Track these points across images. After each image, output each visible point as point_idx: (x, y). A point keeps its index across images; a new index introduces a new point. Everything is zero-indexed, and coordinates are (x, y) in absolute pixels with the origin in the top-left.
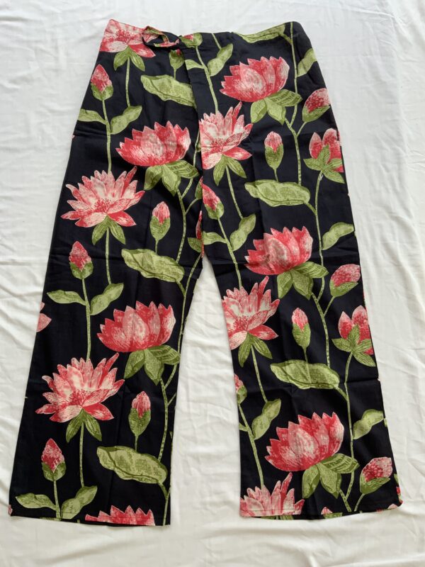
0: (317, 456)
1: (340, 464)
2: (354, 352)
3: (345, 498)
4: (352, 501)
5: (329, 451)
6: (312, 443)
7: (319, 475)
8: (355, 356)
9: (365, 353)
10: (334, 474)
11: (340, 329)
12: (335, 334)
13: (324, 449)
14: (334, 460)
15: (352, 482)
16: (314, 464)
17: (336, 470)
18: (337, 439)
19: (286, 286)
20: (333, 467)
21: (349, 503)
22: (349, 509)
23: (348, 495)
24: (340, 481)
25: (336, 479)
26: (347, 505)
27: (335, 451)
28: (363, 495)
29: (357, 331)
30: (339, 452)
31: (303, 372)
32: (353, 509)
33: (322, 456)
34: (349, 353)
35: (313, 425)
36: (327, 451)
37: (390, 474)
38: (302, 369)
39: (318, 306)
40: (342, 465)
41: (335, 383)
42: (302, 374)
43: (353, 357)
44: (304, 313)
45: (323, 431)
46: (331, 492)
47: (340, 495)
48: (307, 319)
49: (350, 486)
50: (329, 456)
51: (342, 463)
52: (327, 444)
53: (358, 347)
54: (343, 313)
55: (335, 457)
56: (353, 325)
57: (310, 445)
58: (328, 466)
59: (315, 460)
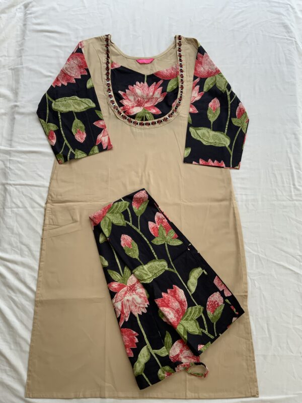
0: (177, 318)
1: (192, 314)
2: (167, 242)
3: (206, 332)
4: (211, 331)
5: (182, 310)
6: (170, 311)
7: (184, 328)
8: (168, 243)
9: (173, 238)
10: (192, 322)
11: (152, 233)
12: (151, 237)
13: (179, 311)
14: (188, 314)
15: (204, 320)
16: (179, 323)
17: (192, 319)
18: (183, 300)
19: (108, 226)
20: (189, 318)
21: (211, 334)
22: (212, 337)
23: (207, 329)
24: (198, 324)
25: (195, 324)
26: (209, 335)
27: (186, 308)
28: (215, 323)
29: (162, 228)
30: (188, 308)
31: (145, 272)
32: (214, 335)
33: (180, 316)
34: (165, 244)
35: (166, 301)
36: (181, 311)
37: (222, 301)
38: (143, 271)
39: (133, 226)
40: (194, 314)
41: (165, 267)
42: (145, 274)
43: (168, 245)
44: (127, 236)
45: (173, 301)
46: (197, 334)
47: (202, 332)
48: (131, 238)
49: (205, 323)
50: (184, 313)
51: (193, 312)
52: (179, 307)
53: (168, 237)
54: (149, 223)
55: (187, 311)
56: (158, 226)
57: (170, 314)
58: (187, 320)
59: (178, 321)
